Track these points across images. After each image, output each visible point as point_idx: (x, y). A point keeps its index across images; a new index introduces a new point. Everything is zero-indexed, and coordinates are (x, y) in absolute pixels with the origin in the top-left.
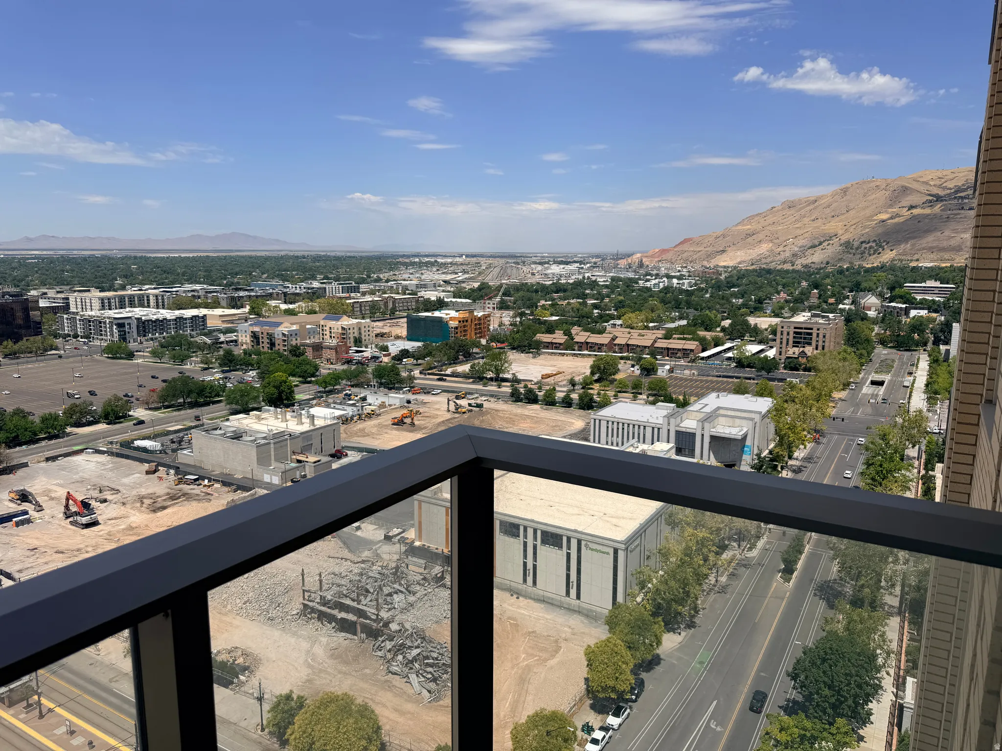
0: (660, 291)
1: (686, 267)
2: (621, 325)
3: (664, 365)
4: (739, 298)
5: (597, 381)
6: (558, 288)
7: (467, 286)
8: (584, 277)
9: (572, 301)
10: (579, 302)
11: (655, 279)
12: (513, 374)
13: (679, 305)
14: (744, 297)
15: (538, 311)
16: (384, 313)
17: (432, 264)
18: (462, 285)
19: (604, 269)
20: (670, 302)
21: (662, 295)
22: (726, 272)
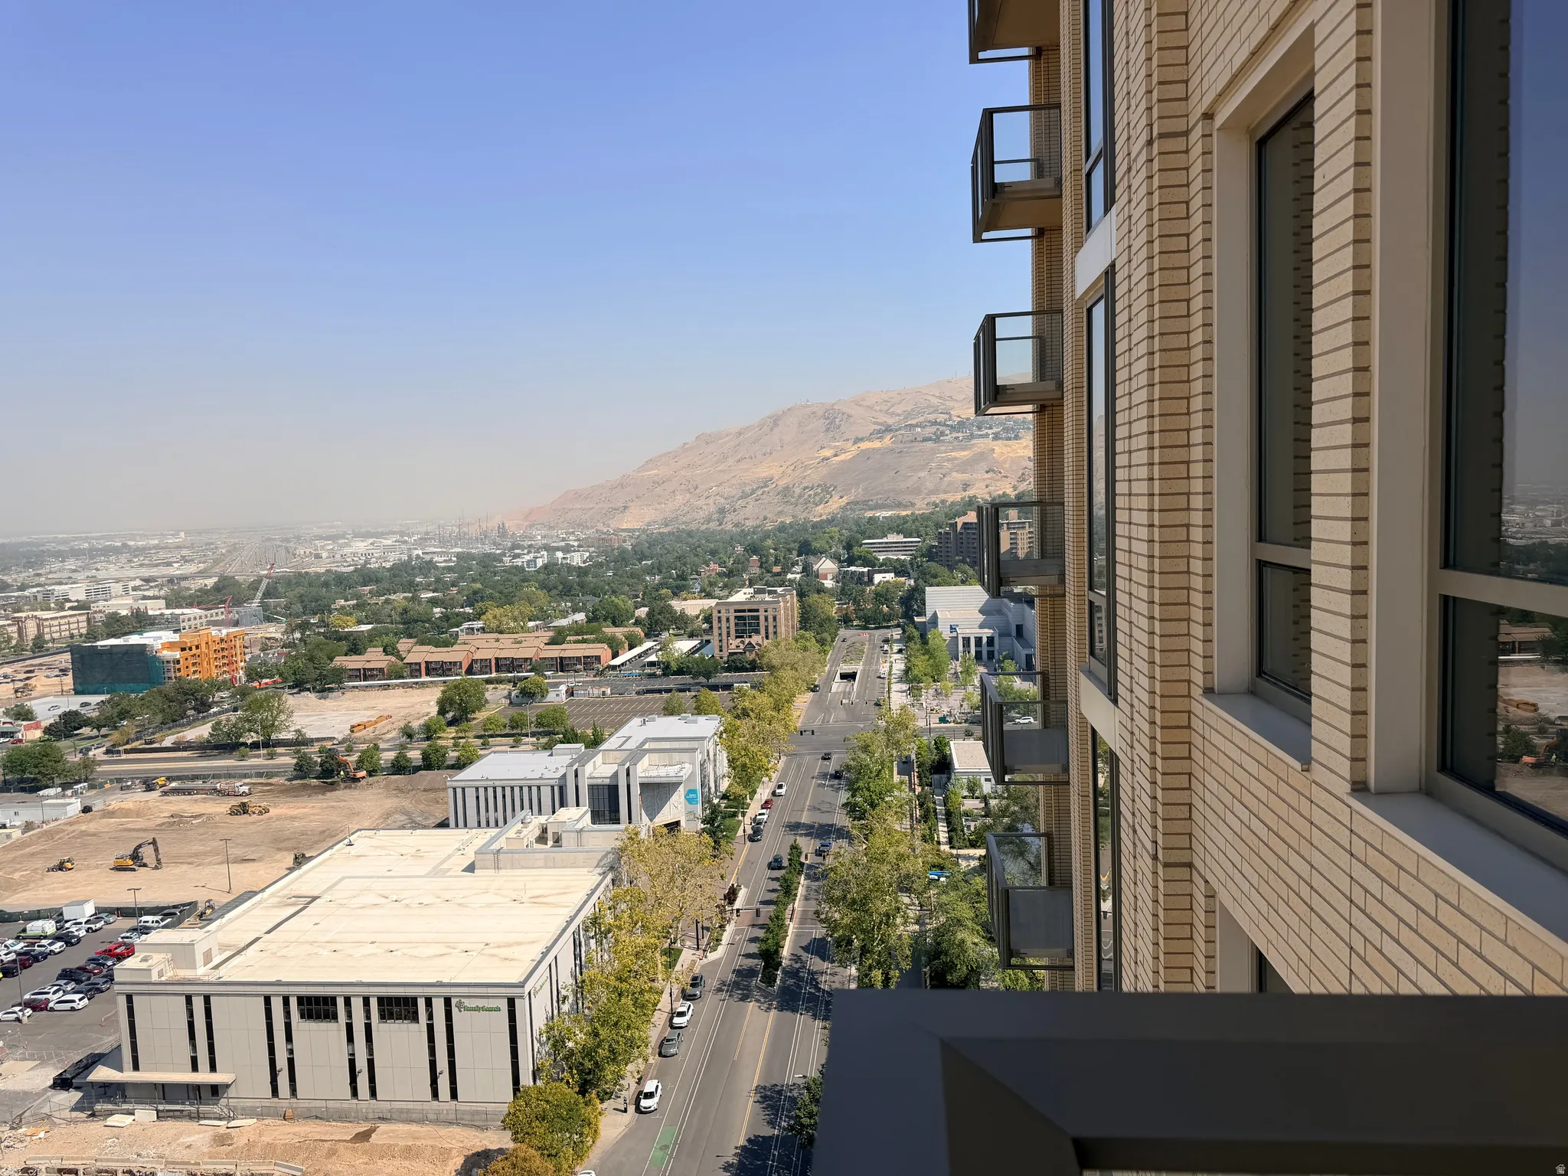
0: (538, 572)
1: (573, 533)
2: (483, 628)
3: (557, 685)
4: (654, 574)
5: (450, 724)
6: (366, 576)
7: (195, 585)
8: (410, 557)
9: (393, 597)
10: (405, 598)
11: (529, 552)
12: (298, 731)
13: (569, 591)
14: (660, 572)
15: (333, 618)
16: (19, 649)
17: (117, 551)
18: (184, 584)
19: (443, 541)
20: (555, 588)
21: (542, 576)
22: (631, 537)
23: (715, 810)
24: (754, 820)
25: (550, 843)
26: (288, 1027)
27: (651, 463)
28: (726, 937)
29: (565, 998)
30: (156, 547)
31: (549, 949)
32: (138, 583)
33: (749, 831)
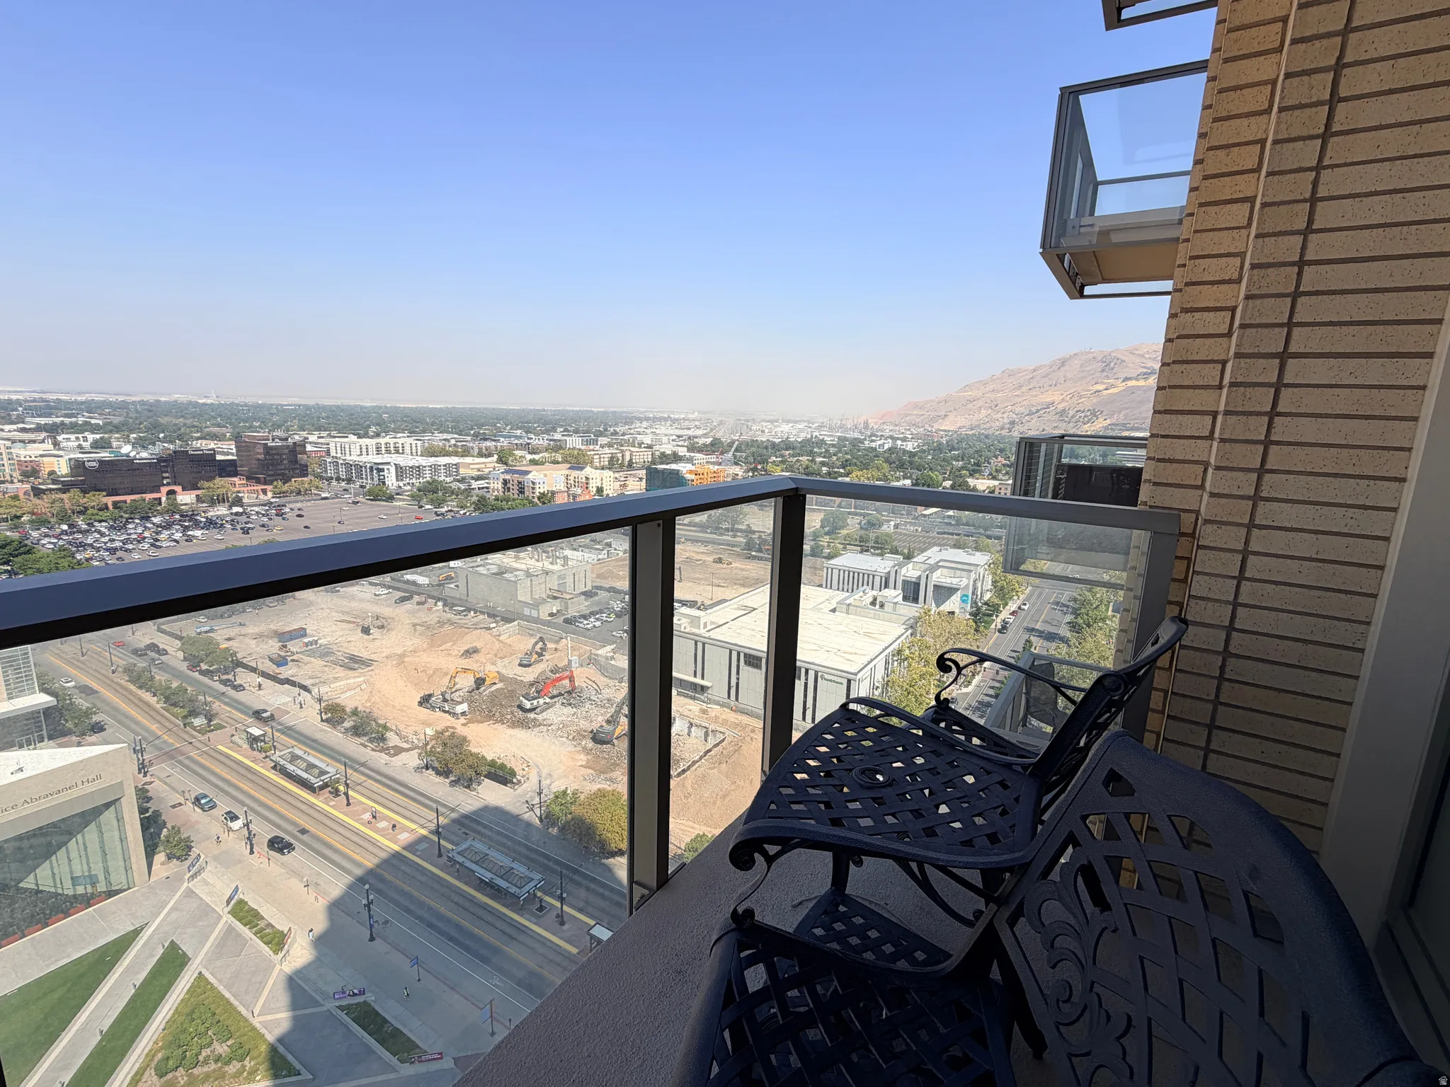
0: (885, 452)
1: (909, 430)
3: (889, 521)
4: (959, 461)
5: (827, 534)
6: (788, 445)
7: (701, 441)
8: (812, 436)
9: (801, 458)
10: (808, 460)
11: (880, 439)
12: (749, 526)
13: (902, 465)
14: (963, 460)
15: (769, 467)
16: (622, 465)
17: (666, 419)
18: (695, 440)
19: (831, 429)
20: (894, 463)
21: (887, 455)
22: (946, 435)
23: (979, 609)
24: (1004, 621)
25: (877, 607)
26: (738, 666)
27: (968, 387)
28: (975, 682)
29: (877, 687)
30: (684, 419)
31: (872, 660)
32: (674, 437)
33: (999, 626)
